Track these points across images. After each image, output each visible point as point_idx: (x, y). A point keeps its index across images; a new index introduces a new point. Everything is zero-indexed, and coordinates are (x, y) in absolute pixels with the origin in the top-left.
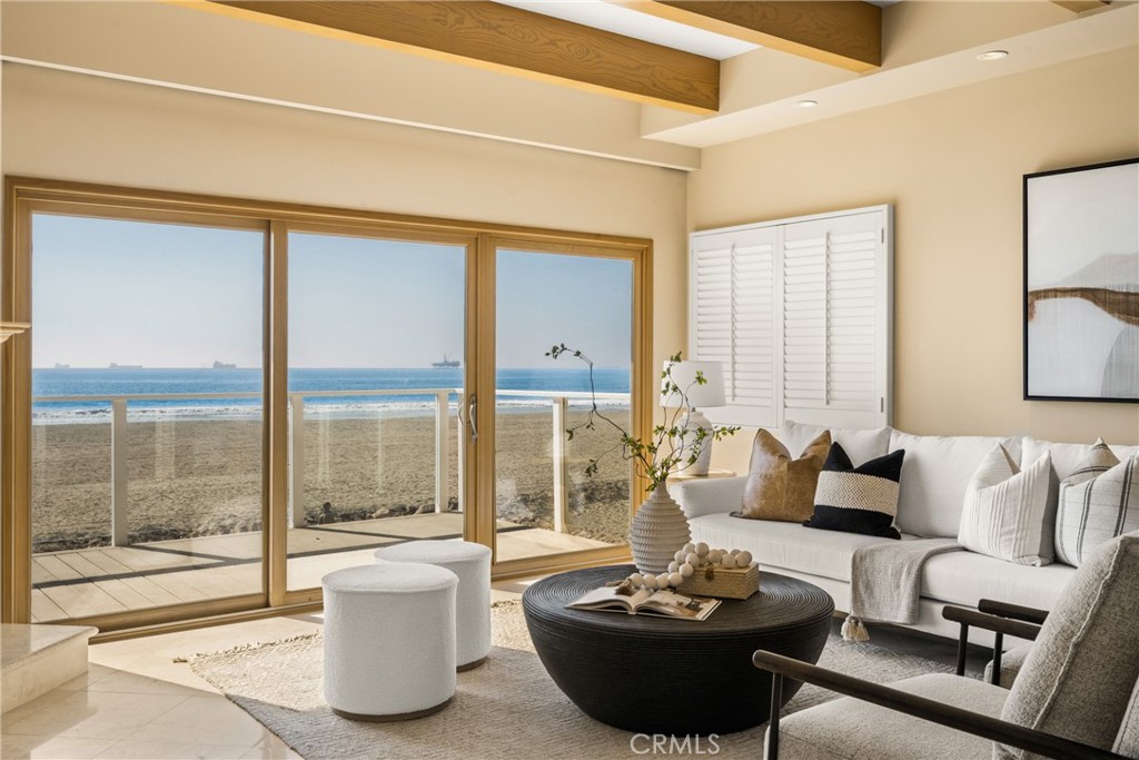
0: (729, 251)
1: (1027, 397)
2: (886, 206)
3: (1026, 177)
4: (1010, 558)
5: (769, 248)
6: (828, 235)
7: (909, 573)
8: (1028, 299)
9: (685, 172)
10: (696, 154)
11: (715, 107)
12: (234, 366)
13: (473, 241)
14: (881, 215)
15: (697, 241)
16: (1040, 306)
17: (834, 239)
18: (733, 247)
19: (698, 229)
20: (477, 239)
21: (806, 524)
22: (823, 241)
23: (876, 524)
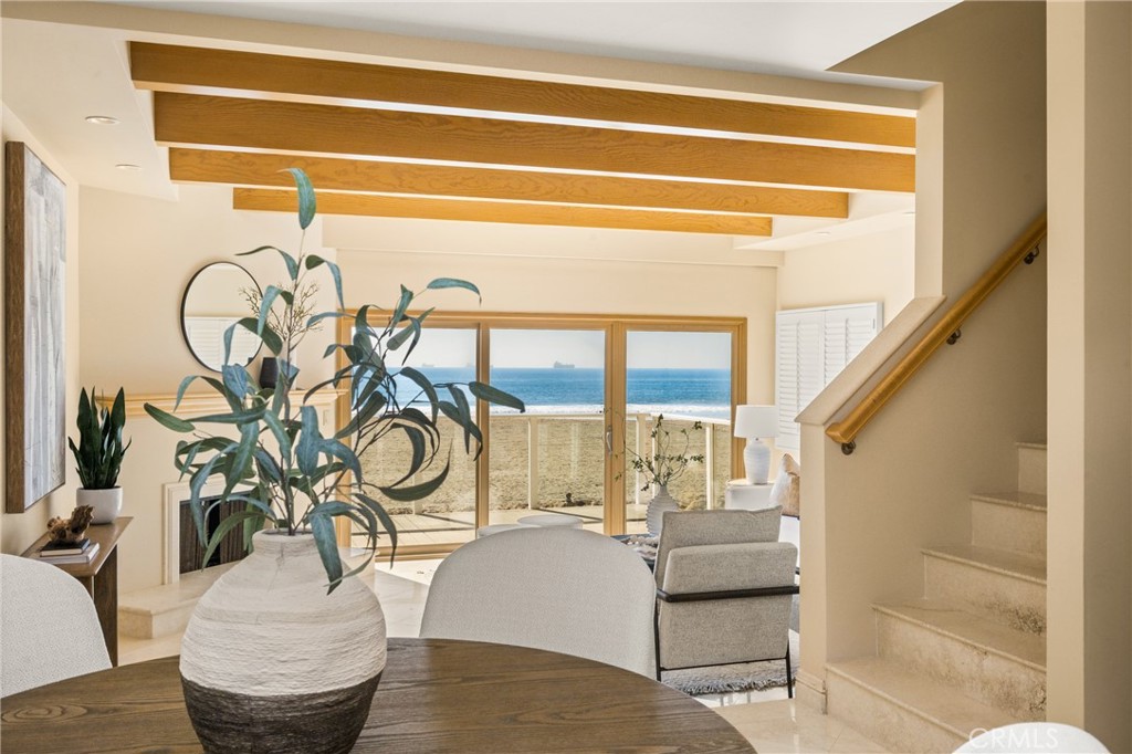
0: (796, 327)
2: (875, 304)
6: (847, 321)
9: (775, 268)
10: (782, 254)
11: (770, 235)
12: (573, 366)
13: (609, 327)
17: (850, 323)
18: (798, 324)
19: (783, 309)
20: (612, 326)
22: (843, 324)
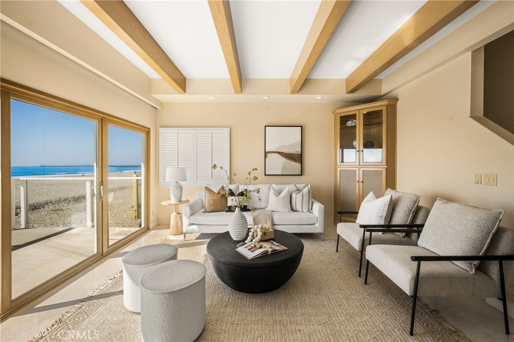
0: (176, 135)
1: (265, 175)
2: (229, 128)
3: (265, 126)
4: (287, 212)
5: (191, 135)
7: (269, 219)
8: (266, 153)
9: (156, 108)
10: (161, 104)
11: (185, 92)
13: (101, 120)
14: (227, 131)
15: (162, 131)
16: (268, 155)
17: (213, 135)
18: (178, 134)
19: (161, 127)
20: (102, 119)
21: (227, 211)
23: (244, 209)
